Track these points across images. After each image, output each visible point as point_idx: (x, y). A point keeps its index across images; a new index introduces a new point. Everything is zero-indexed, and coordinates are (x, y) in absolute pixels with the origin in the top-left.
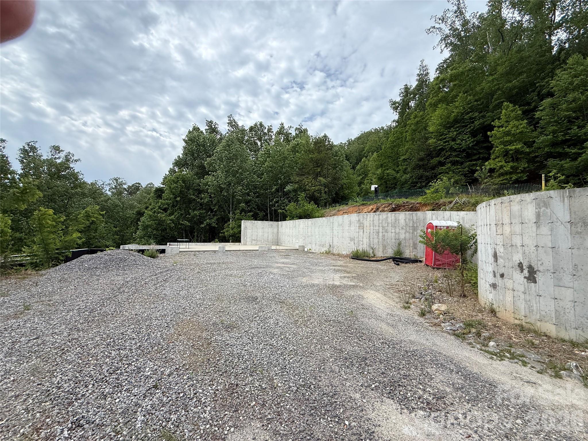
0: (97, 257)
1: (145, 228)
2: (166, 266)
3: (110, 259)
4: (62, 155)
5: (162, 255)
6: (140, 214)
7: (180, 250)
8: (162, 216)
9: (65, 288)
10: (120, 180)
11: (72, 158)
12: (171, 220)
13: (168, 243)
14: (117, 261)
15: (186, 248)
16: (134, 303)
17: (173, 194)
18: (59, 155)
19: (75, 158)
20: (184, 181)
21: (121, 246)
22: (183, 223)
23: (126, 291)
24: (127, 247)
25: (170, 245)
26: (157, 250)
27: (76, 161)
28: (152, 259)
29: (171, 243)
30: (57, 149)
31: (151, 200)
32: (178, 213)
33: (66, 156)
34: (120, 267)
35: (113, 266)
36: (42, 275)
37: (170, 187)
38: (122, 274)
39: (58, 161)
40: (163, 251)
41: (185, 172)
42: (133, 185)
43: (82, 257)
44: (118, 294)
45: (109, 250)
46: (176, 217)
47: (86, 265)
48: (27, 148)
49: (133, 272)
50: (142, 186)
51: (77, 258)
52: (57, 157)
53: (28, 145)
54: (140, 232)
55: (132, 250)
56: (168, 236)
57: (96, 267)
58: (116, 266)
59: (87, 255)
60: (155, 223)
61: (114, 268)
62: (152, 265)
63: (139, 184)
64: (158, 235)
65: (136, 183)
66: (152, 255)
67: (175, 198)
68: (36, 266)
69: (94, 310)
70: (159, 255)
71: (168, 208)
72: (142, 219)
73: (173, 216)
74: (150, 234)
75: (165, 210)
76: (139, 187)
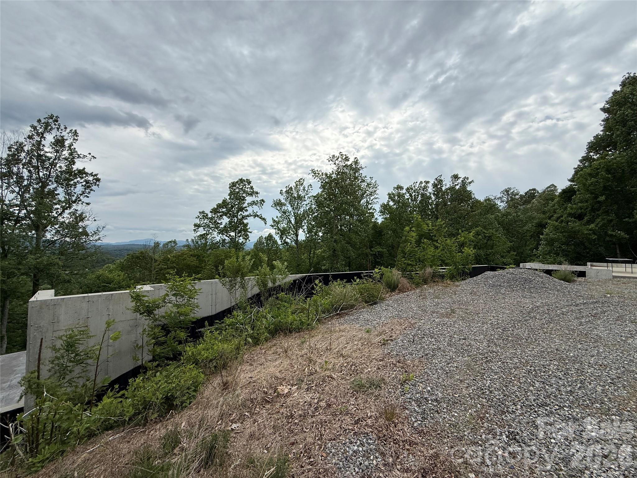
0: (499, 274)
1: (551, 242)
2: (592, 297)
3: (514, 278)
4: (460, 181)
5: (580, 279)
6: (542, 226)
7: (614, 274)
8: (575, 225)
9: (476, 301)
10: (512, 191)
11: (467, 181)
12: (590, 230)
13: (589, 264)
14: (521, 281)
15: (626, 272)
16: (551, 334)
17: (592, 193)
18: (457, 182)
19: (469, 181)
20: (608, 171)
21: (521, 265)
22: (614, 233)
23: (538, 318)
24: (528, 265)
25: (591, 266)
26: (573, 272)
27: (470, 183)
28: (567, 283)
29: (594, 264)
30: (456, 177)
31: (556, 207)
32: (603, 219)
33: (462, 181)
34: (526, 288)
35: (518, 286)
36: (457, 286)
37: (584, 185)
38: (528, 297)
39: (457, 187)
40: (582, 274)
41: (611, 154)
42: (526, 194)
43: (486, 273)
44: (528, 318)
45: (510, 268)
46: (599, 226)
47: (491, 282)
48: (436, 182)
49: (542, 296)
50: (538, 192)
51: (481, 274)
52: (456, 183)
53: (437, 180)
54: (543, 249)
55: (537, 270)
56: (588, 253)
57: (500, 285)
58: (520, 287)
59: (490, 272)
60: (564, 236)
61: (518, 288)
62: (569, 292)
63: (534, 190)
64: (569, 252)
65: (530, 190)
66: (565, 278)
67: (596, 197)
68: (452, 278)
69: (507, 329)
70: (576, 279)
71: (586, 214)
72: (546, 231)
73: (592, 226)
74: (557, 250)
75: (580, 217)
76: (535, 193)
